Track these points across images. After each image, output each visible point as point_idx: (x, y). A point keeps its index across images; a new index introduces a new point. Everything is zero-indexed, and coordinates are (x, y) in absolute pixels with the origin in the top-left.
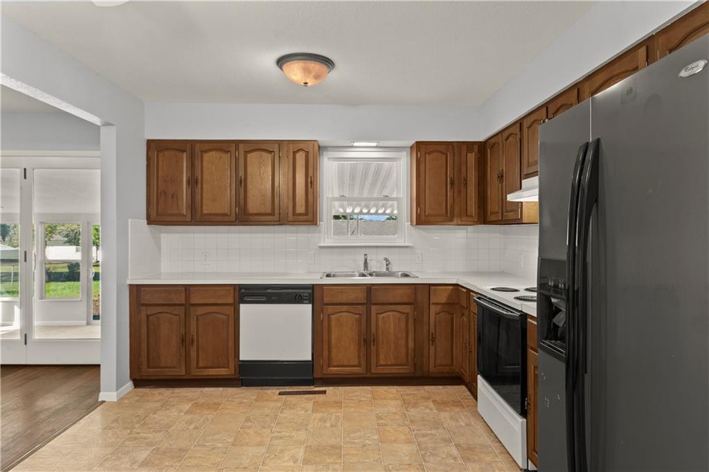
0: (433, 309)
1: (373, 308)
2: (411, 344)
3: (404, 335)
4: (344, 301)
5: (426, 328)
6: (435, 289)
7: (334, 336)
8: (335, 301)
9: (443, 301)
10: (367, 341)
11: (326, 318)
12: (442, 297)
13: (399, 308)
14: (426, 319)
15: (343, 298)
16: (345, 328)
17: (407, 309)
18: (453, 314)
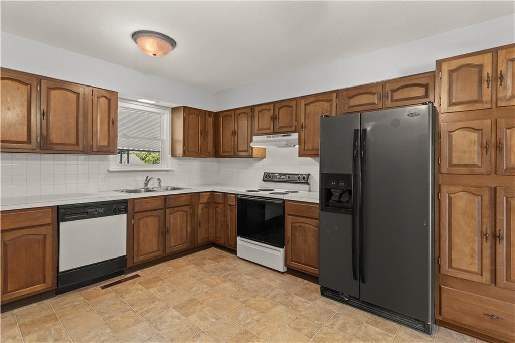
0: (200, 206)
1: (168, 210)
2: (189, 230)
3: (185, 225)
4: (150, 209)
5: (196, 218)
6: (201, 195)
7: (141, 234)
8: (143, 208)
9: (205, 201)
10: (164, 232)
11: (137, 222)
12: (204, 199)
13: (183, 208)
14: (196, 213)
15: (149, 207)
16: (149, 227)
17: (187, 208)
18: (209, 208)
